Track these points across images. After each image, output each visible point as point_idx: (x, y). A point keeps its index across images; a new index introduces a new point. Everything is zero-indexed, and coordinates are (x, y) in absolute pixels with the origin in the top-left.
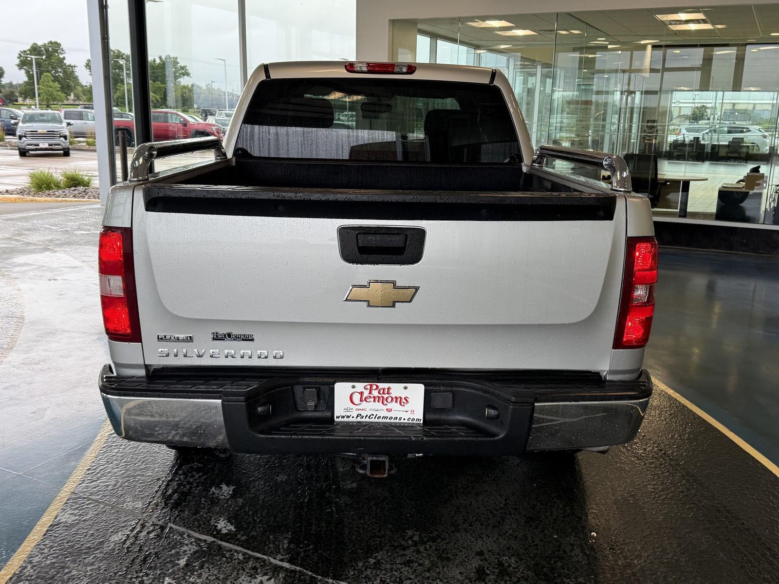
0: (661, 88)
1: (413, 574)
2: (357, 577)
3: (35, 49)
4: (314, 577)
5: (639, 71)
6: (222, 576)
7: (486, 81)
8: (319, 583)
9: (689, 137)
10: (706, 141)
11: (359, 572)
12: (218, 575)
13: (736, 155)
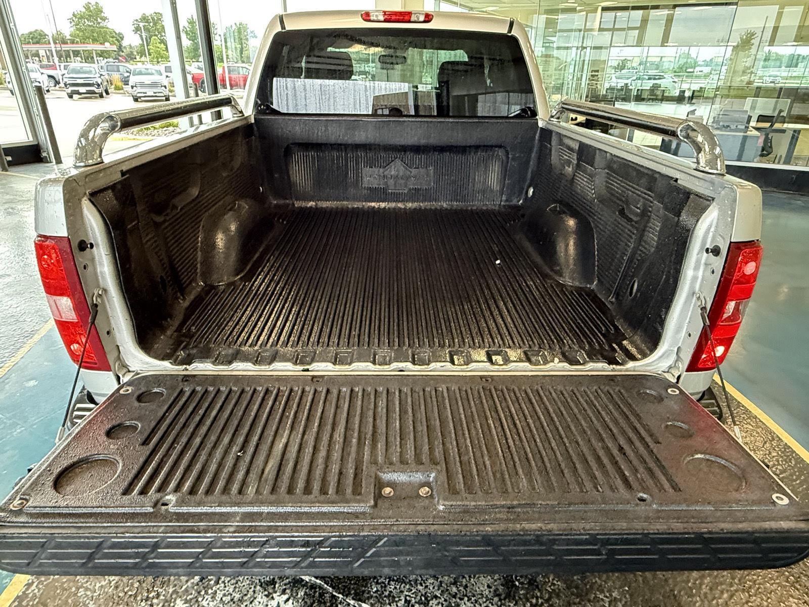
0: (611, 44)
1: (438, 590)
2: (380, 595)
3: (144, 19)
4: (335, 596)
5: (592, 30)
6: (237, 596)
7: (504, 31)
8: (339, 606)
9: (621, 83)
10: (635, 86)
11: (382, 587)
12: (234, 594)
13: (654, 97)
